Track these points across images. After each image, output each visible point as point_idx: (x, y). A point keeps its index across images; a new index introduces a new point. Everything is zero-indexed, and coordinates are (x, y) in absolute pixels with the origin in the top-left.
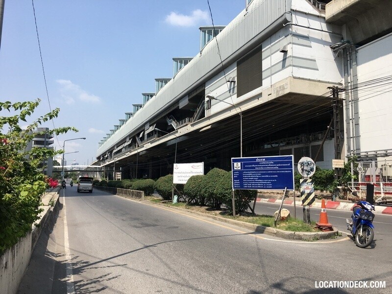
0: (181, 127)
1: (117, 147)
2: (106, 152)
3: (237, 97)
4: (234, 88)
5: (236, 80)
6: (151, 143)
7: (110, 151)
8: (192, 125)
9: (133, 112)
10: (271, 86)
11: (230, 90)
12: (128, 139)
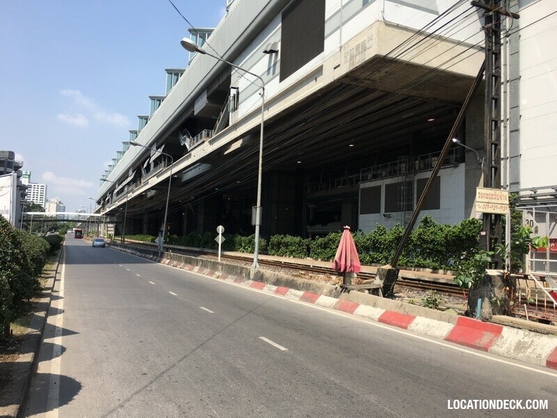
0: (195, 148)
1: (119, 185)
2: (106, 193)
3: (280, 82)
4: (275, 64)
5: (279, 48)
6: (158, 175)
7: (111, 191)
8: (211, 143)
9: (138, 130)
10: (341, 47)
11: (269, 69)
12: (131, 172)
